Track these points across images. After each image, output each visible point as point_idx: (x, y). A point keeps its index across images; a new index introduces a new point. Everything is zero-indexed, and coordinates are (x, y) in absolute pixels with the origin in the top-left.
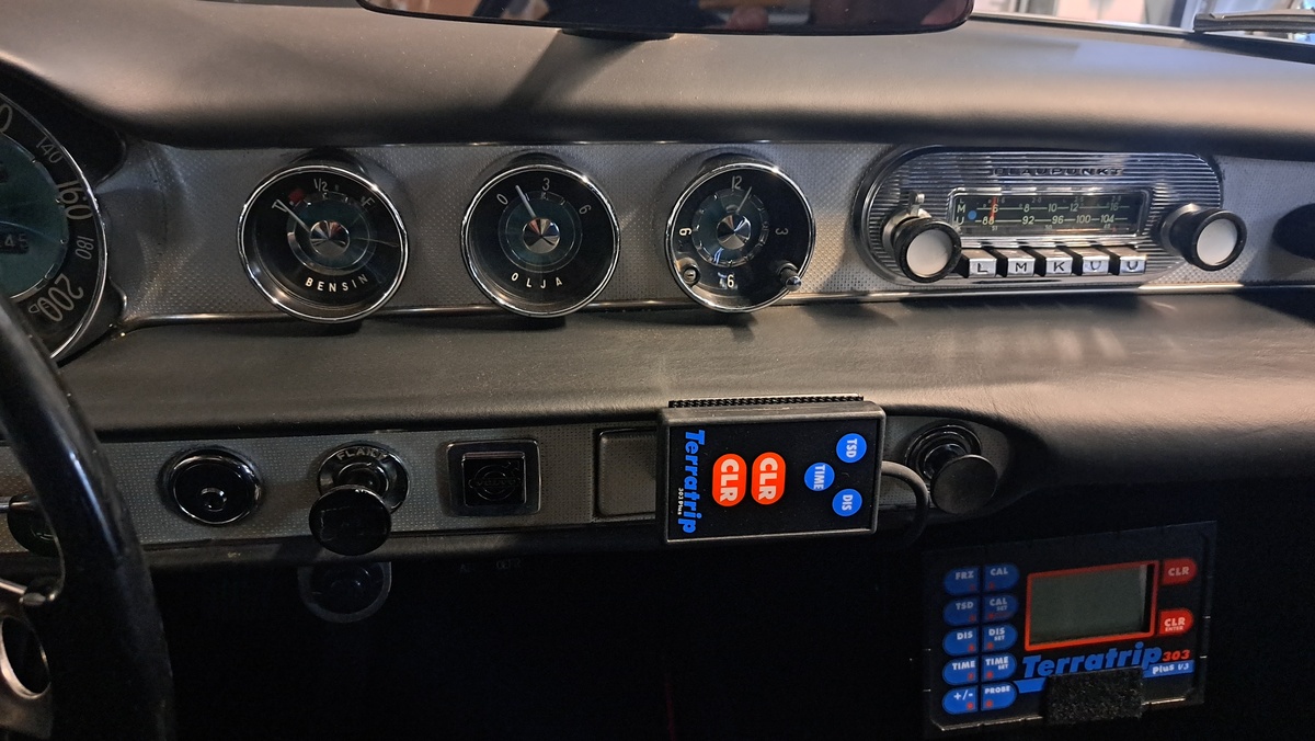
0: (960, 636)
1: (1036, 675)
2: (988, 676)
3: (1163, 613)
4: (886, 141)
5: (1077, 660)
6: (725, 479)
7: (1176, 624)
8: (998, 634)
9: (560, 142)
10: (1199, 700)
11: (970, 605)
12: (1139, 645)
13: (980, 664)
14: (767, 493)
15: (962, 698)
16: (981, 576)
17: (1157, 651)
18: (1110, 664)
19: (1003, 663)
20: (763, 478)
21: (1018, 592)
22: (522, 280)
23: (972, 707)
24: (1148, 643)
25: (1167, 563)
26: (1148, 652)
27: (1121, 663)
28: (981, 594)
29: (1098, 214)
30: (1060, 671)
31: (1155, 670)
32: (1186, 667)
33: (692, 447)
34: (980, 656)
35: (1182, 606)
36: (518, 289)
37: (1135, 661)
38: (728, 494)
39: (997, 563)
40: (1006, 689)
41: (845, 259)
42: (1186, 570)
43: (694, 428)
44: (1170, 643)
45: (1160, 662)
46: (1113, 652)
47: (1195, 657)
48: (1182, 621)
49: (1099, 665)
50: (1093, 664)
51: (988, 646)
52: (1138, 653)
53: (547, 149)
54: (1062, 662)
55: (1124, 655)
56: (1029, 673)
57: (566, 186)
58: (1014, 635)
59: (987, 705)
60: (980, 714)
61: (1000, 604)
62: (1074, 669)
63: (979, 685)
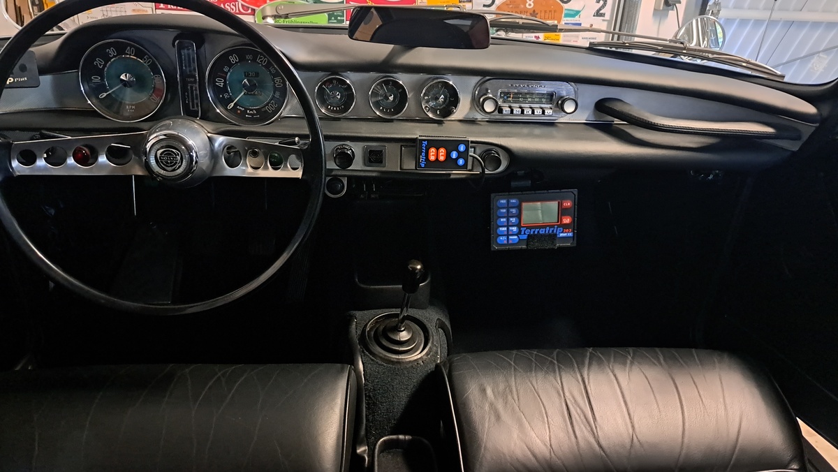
0: (502, 220)
1: (525, 234)
2: (510, 233)
3: (563, 217)
4: (481, 76)
5: (537, 230)
6: (432, 154)
7: (567, 220)
8: (513, 220)
9: (395, 73)
10: (575, 245)
11: (505, 211)
12: (556, 227)
13: (508, 229)
14: (442, 158)
15: (503, 239)
16: (508, 202)
17: (561, 229)
18: (547, 232)
19: (515, 229)
20: (441, 154)
21: (519, 208)
22: (383, 109)
23: (506, 242)
24: (559, 226)
25: (563, 201)
26: (559, 229)
27: (550, 232)
28: (508, 207)
29: (541, 98)
30: (532, 233)
31: (561, 235)
32: (570, 234)
33: (424, 145)
34: (508, 226)
35: (568, 215)
36: (381, 111)
37: (555, 232)
38: (432, 158)
39: (512, 199)
40: (516, 237)
41: (471, 109)
42: (569, 204)
43: (425, 140)
44: (565, 226)
45: (562, 232)
46: (548, 228)
47: (573, 231)
48: (568, 220)
49: (544, 232)
50: (542, 231)
51: (510, 224)
52: (555, 229)
53: (391, 75)
54: (533, 230)
55: (552, 229)
56: (523, 233)
57: (396, 84)
58: (518, 221)
59: (510, 242)
60: (508, 244)
61: (514, 211)
62: (536, 233)
63: (508, 235)
